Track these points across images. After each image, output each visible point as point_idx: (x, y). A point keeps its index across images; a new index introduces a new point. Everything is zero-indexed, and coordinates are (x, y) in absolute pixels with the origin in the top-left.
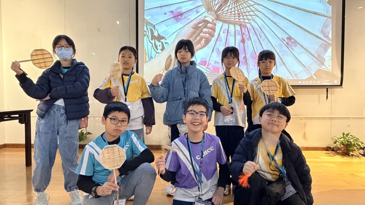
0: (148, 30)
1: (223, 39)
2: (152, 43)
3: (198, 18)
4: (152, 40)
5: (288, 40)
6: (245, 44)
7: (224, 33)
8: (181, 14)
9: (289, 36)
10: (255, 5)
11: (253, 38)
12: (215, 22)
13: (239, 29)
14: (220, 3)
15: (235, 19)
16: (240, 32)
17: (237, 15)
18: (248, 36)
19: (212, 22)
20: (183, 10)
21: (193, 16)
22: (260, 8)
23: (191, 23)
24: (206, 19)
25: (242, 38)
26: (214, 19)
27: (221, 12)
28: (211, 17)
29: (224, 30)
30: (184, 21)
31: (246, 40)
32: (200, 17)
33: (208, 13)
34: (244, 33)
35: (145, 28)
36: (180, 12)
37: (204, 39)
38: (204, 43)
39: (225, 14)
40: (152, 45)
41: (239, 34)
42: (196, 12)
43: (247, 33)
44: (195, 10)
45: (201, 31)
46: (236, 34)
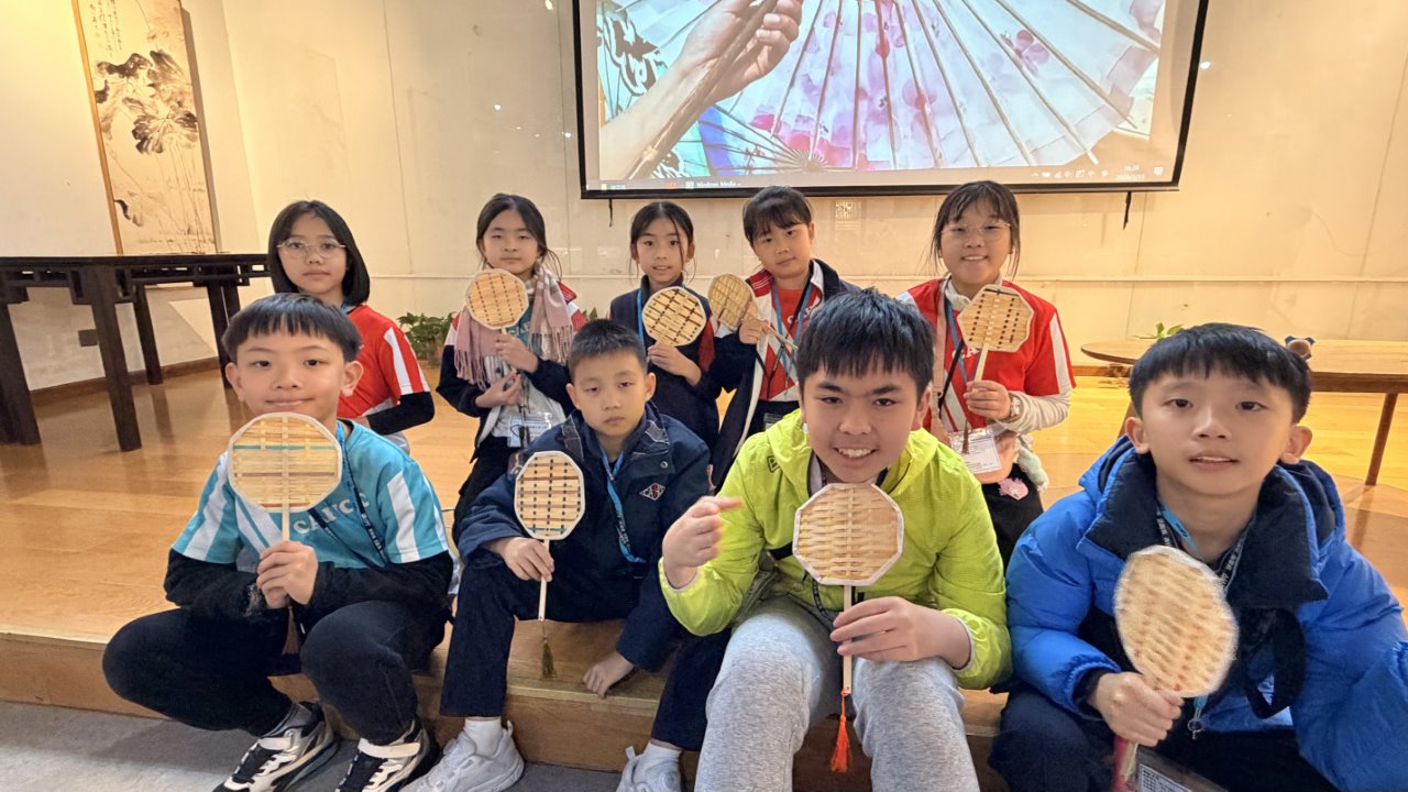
0: (607, 24)
1: (822, 46)
2: (618, 65)
4: (619, 55)
5: (1023, 41)
6: (889, 59)
7: (825, 25)
9: (1025, 29)
11: (914, 40)
13: (874, 12)
16: (876, 22)
18: (899, 33)
25: (879, 41)
29: (826, 17)
31: (891, 46)
34: (886, 24)
35: (600, 19)
37: (766, 48)
38: (766, 61)
40: (621, 72)
41: (870, 28)
43: (895, 22)
45: (759, 24)
46: (863, 29)
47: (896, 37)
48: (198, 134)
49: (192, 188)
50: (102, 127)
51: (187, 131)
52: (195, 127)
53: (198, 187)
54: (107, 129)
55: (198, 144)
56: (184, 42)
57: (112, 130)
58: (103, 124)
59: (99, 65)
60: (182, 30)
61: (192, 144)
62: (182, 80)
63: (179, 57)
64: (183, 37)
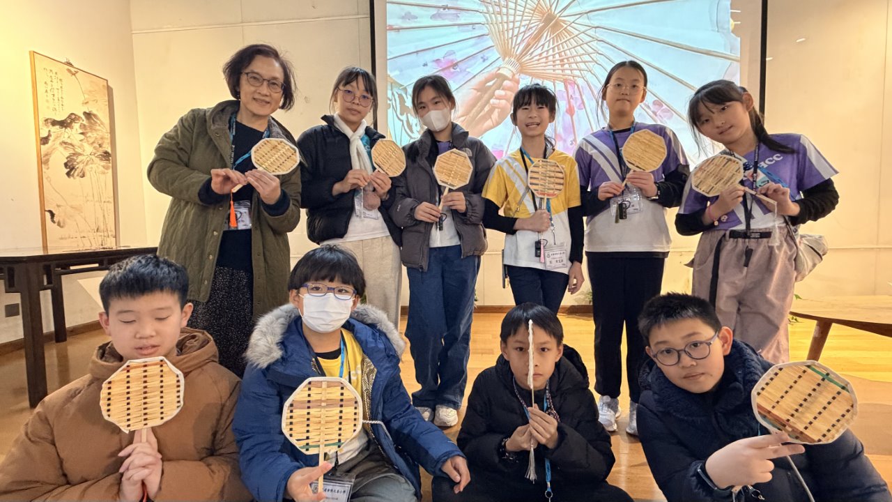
0: (394, 96)
2: (402, 121)
4: (402, 114)
5: (657, 106)
6: (574, 117)
8: (455, 65)
9: (656, 99)
11: (590, 105)
13: (563, 89)
15: (554, 70)
16: (565, 95)
17: (558, 62)
18: (579, 102)
20: (458, 57)
21: (476, 67)
22: (602, 47)
23: (473, 80)
24: (500, 71)
25: (568, 106)
27: (528, 58)
28: (510, 67)
30: (460, 76)
31: (576, 109)
33: (504, 60)
34: (571, 96)
35: (390, 95)
36: (452, 61)
37: (497, 110)
38: (497, 118)
39: (536, 62)
40: (403, 124)
42: (482, 60)
43: (577, 95)
44: (480, 55)
45: (492, 96)
47: (578, 104)
48: (111, 165)
49: (103, 200)
50: (43, 161)
51: (103, 163)
52: (109, 160)
53: (107, 200)
54: (47, 162)
55: (110, 171)
56: (107, 107)
57: (50, 163)
58: (44, 159)
59: (46, 120)
60: (107, 98)
61: (106, 171)
62: (103, 130)
63: (103, 116)
64: (107, 103)
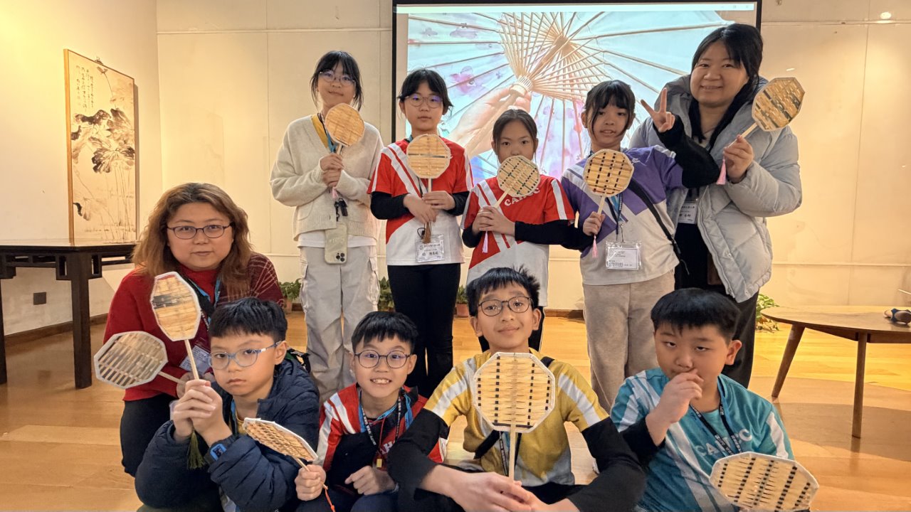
1: (542, 124)
3: (500, 86)
6: (581, 134)
7: (544, 113)
8: (471, 80)
10: (600, 66)
12: (529, 94)
13: (572, 107)
14: (539, 60)
15: (564, 89)
16: (573, 113)
17: (568, 82)
19: (524, 94)
20: (474, 73)
21: (491, 83)
22: (609, 70)
23: (488, 95)
24: (514, 88)
25: (575, 124)
26: (527, 89)
27: (540, 76)
28: (522, 84)
29: (545, 109)
30: (476, 91)
32: (504, 85)
33: (517, 77)
36: (469, 76)
39: (547, 81)
41: (571, 116)
42: (497, 77)
44: (496, 72)
46: (566, 116)
48: (134, 161)
49: (126, 195)
50: (72, 156)
51: (127, 159)
52: (132, 156)
53: (130, 195)
54: (76, 157)
55: (133, 167)
56: (133, 105)
57: (79, 157)
58: (74, 154)
59: (77, 116)
60: (132, 97)
61: (130, 167)
62: (128, 127)
63: (128, 113)
64: (132, 101)
